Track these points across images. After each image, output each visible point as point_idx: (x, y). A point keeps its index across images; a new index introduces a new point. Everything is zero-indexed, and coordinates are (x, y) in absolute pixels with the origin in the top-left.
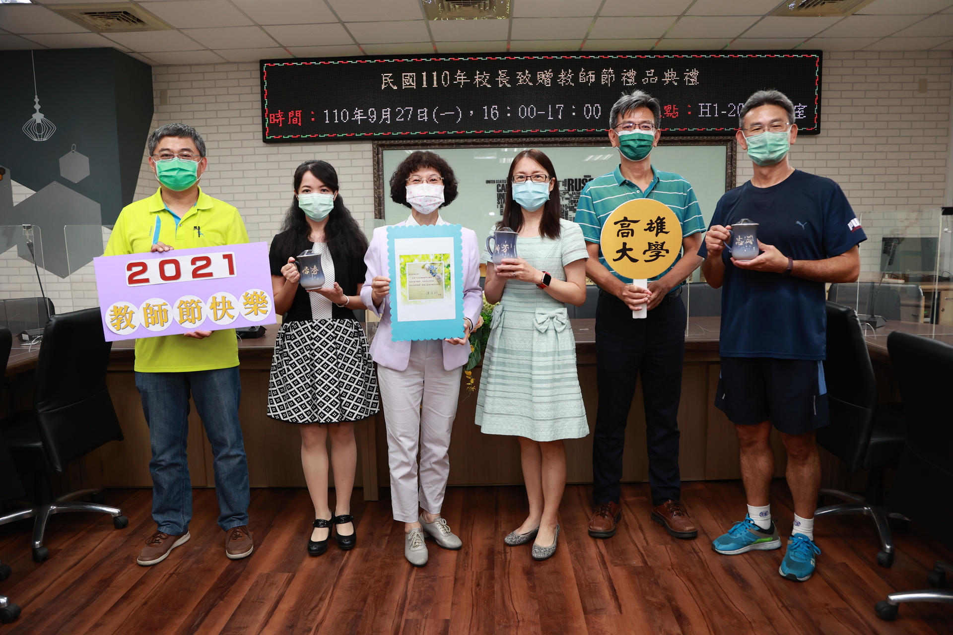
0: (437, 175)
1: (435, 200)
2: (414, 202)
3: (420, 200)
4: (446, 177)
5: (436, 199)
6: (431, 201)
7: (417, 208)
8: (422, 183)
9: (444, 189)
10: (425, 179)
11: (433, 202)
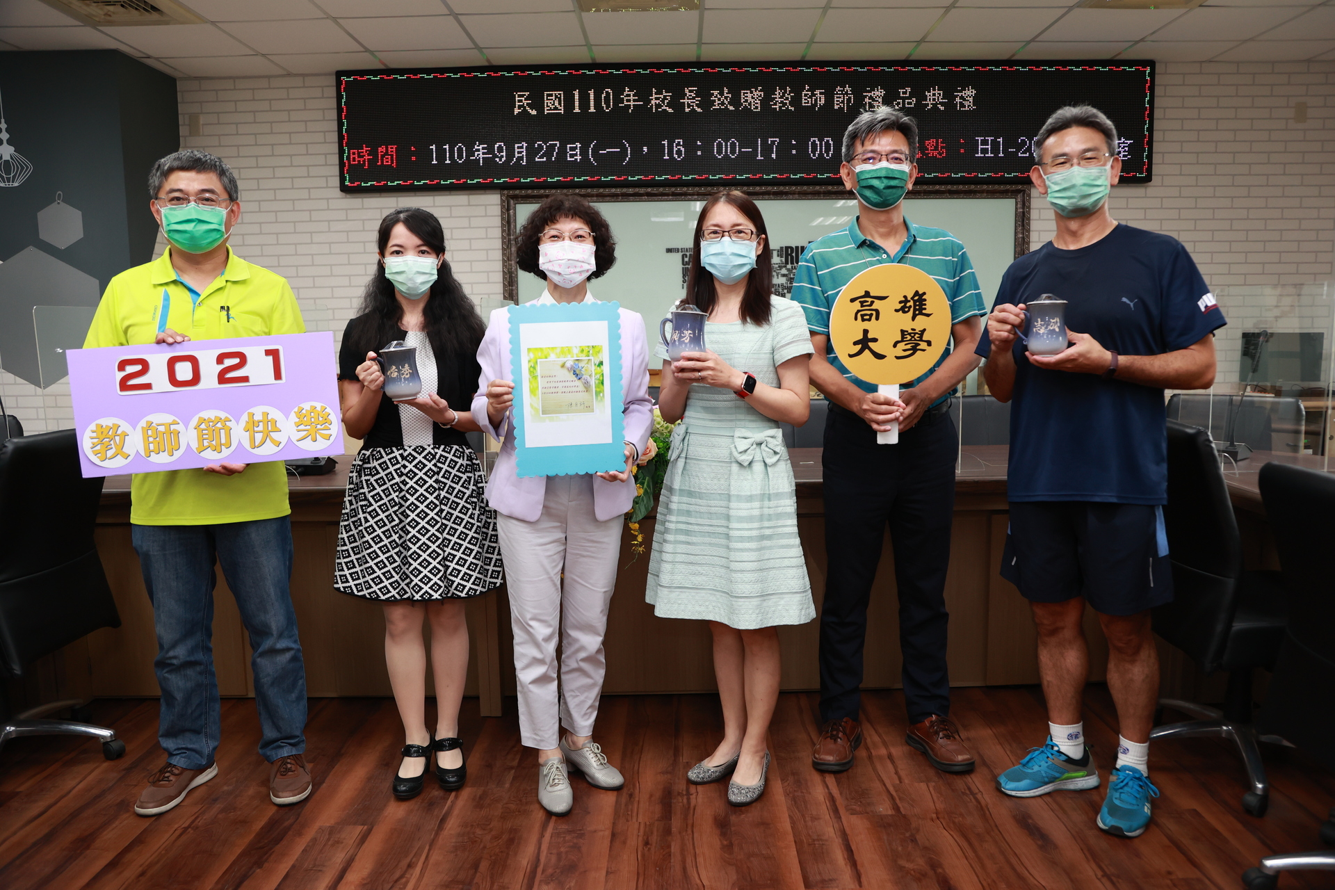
0: (584, 229)
1: (582, 267)
2: (551, 268)
3: (560, 266)
4: (598, 233)
5: (583, 264)
6: (576, 267)
7: (555, 278)
8: (563, 239)
9: (596, 252)
10: (567, 234)
11: (578, 270)
